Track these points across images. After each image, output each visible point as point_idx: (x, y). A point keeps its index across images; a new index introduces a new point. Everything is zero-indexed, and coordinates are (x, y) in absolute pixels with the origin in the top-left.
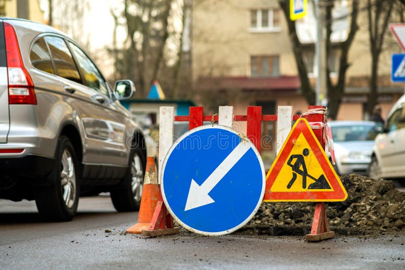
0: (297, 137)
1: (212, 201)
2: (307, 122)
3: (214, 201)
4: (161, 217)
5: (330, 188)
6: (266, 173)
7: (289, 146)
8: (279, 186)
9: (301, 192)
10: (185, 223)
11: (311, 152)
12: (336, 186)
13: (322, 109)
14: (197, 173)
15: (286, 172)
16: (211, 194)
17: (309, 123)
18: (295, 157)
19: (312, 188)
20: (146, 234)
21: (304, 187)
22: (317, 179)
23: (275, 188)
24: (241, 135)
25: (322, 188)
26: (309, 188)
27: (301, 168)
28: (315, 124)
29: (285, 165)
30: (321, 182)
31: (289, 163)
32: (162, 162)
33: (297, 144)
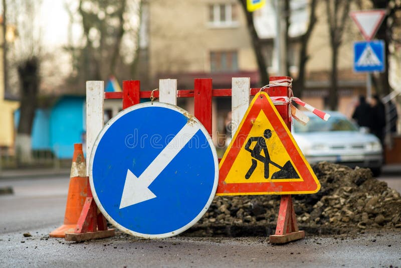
0: (256, 116)
1: (153, 196)
2: (268, 97)
3: (155, 196)
4: (91, 216)
5: (299, 178)
6: (219, 160)
7: (247, 126)
8: (236, 176)
9: (263, 184)
10: (120, 224)
11: (274, 134)
12: (306, 175)
14: (134, 161)
15: (244, 159)
16: (152, 187)
17: (271, 98)
18: (254, 141)
19: (276, 178)
20: (70, 238)
21: (267, 176)
23: (230, 179)
24: (188, 114)
26: (272, 178)
27: (262, 154)
28: (278, 99)
29: (243, 150)
30: (287, 170)
31: (247, 149)
32: (91, 149)
33: (256, 124)
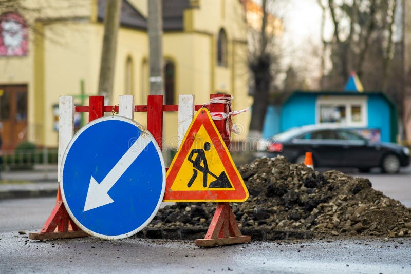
0: (198, 129)
1: (111, 201)
2: (208, 112)
3: (113, 201)
4: (60, 218)
5: (231, 187)
6: (167, 170)
7: (190, 139)
8: (180, 184)
9: (202, 192)
10: (84, 225)
11: (212, 147)
12: (238, 185)
13: (223, 97)
14: (96, 169)
15: (187, 168)
16: (110, 193)
17: (211, 113)
18: (196, 152)
19: (212, 187)
21: (205, 185)
22: (218, 176)
23: (175, 187)
24: (141, 127)
25: (223, 187)
26: (209, 187)
27: (202, 164)
28: (216, 115)
29: (186, 161)
30: (222, 180)
31: (190, 159)
32: (61, 157)
33: (197, 137)
